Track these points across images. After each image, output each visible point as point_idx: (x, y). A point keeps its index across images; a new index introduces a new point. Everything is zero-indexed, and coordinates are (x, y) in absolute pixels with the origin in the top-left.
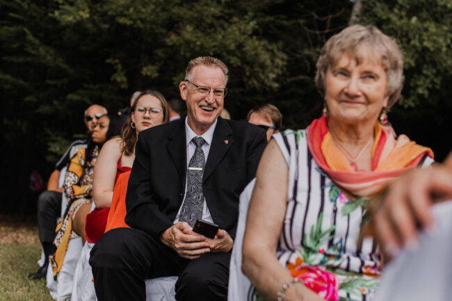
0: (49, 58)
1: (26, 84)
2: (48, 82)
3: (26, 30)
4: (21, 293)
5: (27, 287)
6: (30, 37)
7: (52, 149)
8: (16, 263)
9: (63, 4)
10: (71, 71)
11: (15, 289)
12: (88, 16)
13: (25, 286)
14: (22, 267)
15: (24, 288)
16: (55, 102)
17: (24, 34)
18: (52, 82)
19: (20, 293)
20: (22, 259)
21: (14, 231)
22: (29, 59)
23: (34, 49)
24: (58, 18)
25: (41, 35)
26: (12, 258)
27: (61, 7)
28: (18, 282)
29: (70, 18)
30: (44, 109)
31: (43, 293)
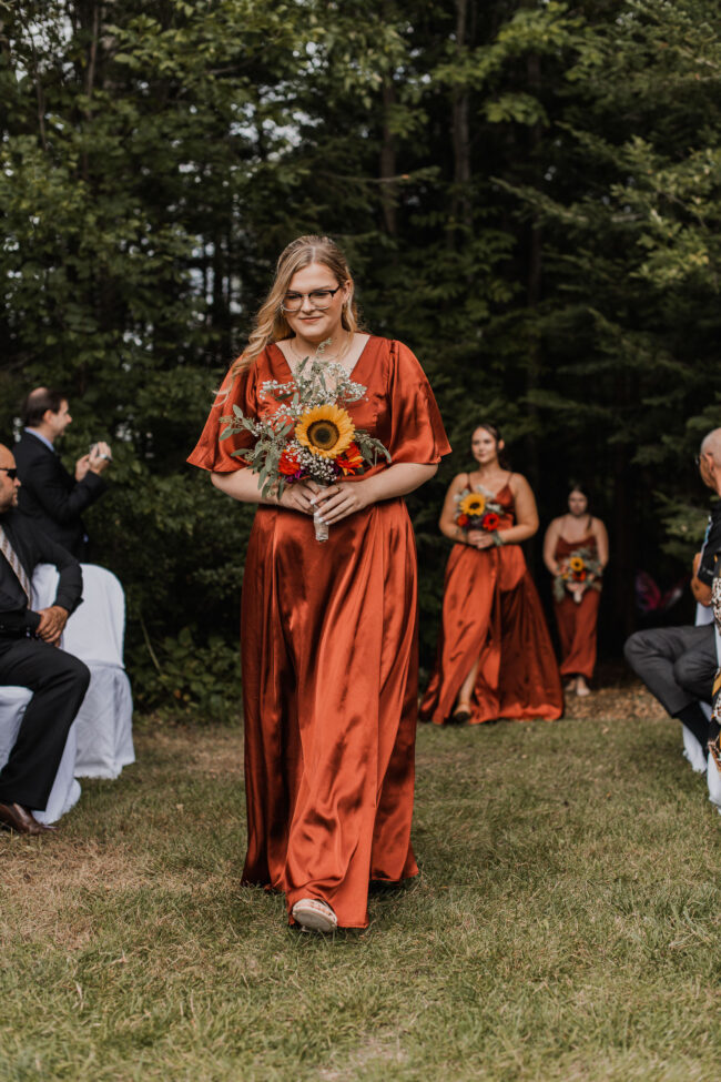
0: (643, 355)
1: (606, 412)
2: (646, 401)
3: (592, 311)
4: (666, 816)
5: (675, 804)
6: (604, 323)
7: (674, 530)
8: (645, 759)
9: (655, 248)
10: (687, 373)
11: (653, 808)
12: (706, 259)
13: (670, 801)
14: (656, 765)
15: (670, 806)
16: (666, 439)
17: (590, 320)
18: (655, 401)
19: (662, 814)
20: (654, 750)
21: (625, 695)
22: (607, 364)
23: (613, 344)
24: (649, 276)
25: (621, 314)
26: (634, 749)
27: (651, 255)
28: (655, 794)
29: (673, 272)
30: (645, 454)
31: (706, 813)
